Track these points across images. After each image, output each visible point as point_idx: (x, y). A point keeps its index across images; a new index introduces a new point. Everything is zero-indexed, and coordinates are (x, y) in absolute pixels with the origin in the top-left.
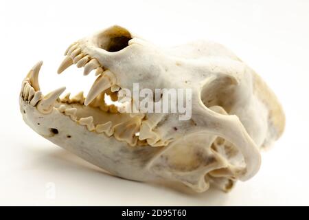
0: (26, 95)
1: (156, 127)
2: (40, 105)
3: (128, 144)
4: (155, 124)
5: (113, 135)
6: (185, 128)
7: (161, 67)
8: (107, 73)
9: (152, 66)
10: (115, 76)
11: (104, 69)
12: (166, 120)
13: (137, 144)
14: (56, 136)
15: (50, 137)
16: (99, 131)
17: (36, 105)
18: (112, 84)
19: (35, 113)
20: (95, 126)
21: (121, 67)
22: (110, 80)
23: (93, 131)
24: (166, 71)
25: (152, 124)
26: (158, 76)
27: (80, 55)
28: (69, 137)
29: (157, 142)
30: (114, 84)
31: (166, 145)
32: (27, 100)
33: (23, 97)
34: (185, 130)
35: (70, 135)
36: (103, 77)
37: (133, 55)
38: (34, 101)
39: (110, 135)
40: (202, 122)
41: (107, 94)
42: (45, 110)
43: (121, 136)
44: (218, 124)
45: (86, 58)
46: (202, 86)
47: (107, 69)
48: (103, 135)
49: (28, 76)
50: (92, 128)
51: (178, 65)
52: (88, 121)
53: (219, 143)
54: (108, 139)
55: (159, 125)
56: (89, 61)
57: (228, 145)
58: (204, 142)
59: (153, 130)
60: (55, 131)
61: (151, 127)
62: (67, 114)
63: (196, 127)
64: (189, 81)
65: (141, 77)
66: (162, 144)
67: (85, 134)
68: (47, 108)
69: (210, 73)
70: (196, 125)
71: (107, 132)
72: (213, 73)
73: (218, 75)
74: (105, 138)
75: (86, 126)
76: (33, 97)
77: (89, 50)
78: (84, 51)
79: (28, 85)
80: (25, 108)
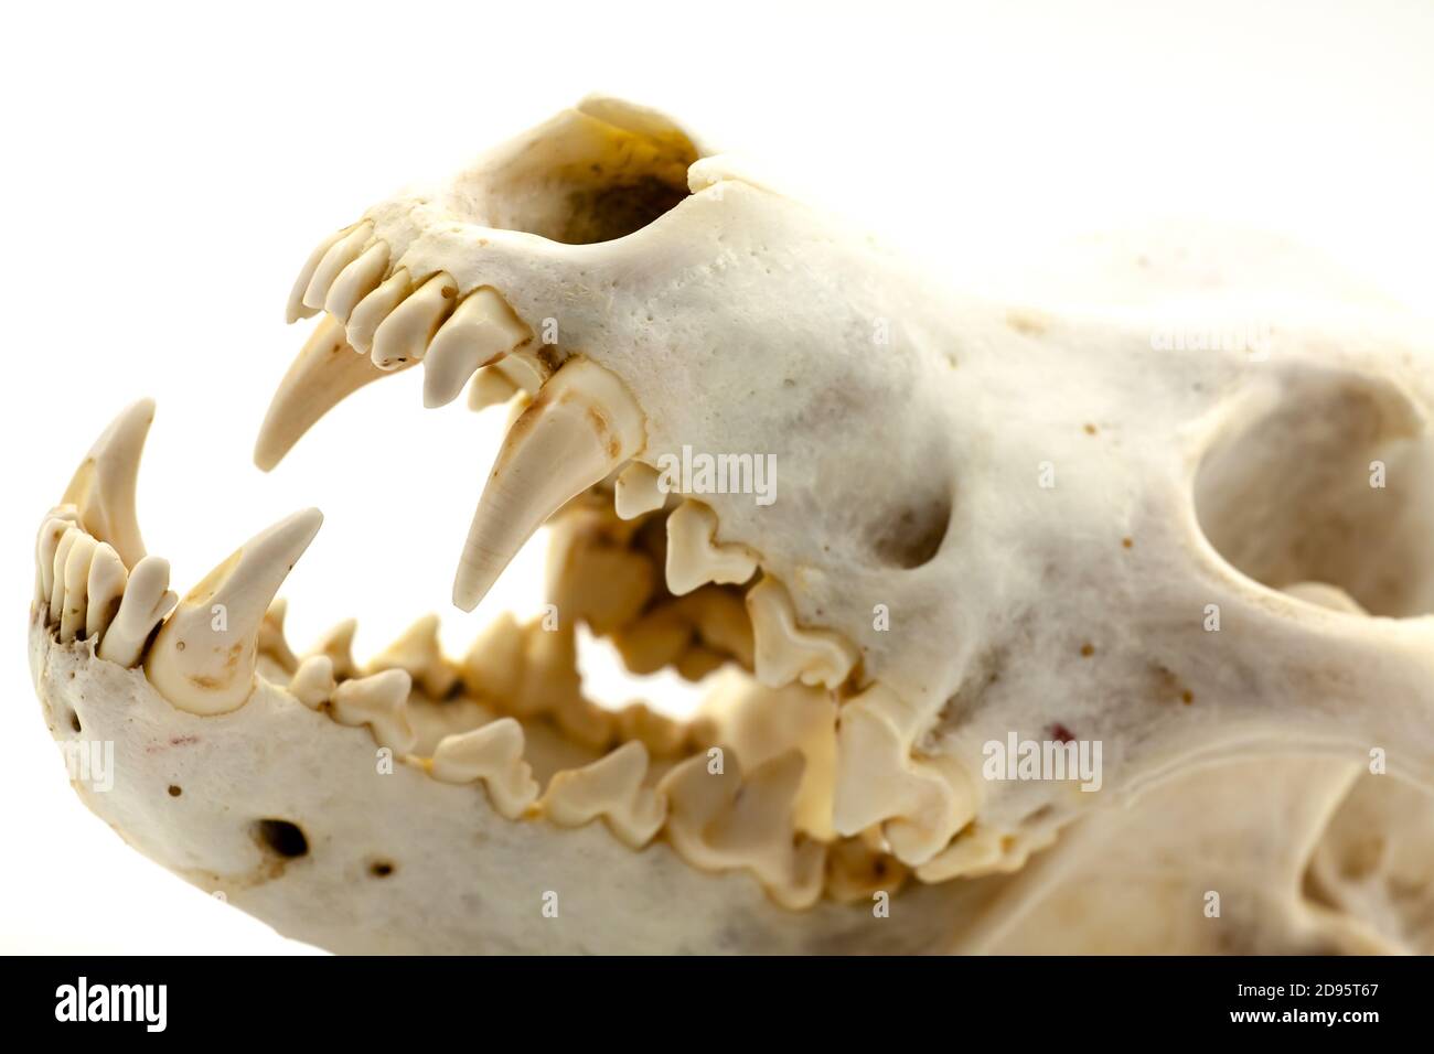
0: (69, 604)
1: (937, 734)
2: (166, 649)
3: (770, 895)
4: (927, 713)
5: (662, 836)
6: (1120, 728)
7: (916, 337)
8: (574, 378)
9: (857, 323)
10: (628, 391)
11: (553, 360)
12: (993, 678)
13: (826, 895)
14: (296, 870)
15: (258, 881)
16: (572, 811)
17: (144, 657)
18: (614, 449)
19: (146, 712)
20: (542, 778)
21: (659, 336)
22: (600, 423)
23: (531, 815)
24: (953, 361)
25: (905, 708)
26: (907, 393)
27: (388, 288)
28: (383, 870)
29: (955, 840)
30: (627, 452)
31: (1016, 861)
32: (81, 634)
33: (52, 624)
34: (1120, 742)
35: (385, 854)
36: (551, 408)
37: (727, 255)
38: (126, 633)
39: (645, 831)
40: (1225, 674)
41: (598, 630)
42: (204, 683)
43: (716, 833)
44: (1334, 676)
45: (429, 294)
46: (1196, 448)
47: (571, 357)
48: (595, 839)
49: (72, 495)
50: (520, 796)
51: (1023, 327)
52: (491, 752)
53: (1354, 869)
54: (634, 866)
55: (955, 714)
56: (447, 315)
57: (1414, 874)
58: (1258, 847)
59: (917, 756)
60: (285, 840)
61: (907, 733)
62: (346, 711)
63: (1194, 713)
64: (1105, 426)
65: (799, 402)
66: (987, 857)
67: (481, 838)
68: (214, 667)
69: (1234, 371)
70: (1188, 698)
71: (620, 811)
72: (1254, 370)
73: (1291, 377)
74: (617, 852)
75: (482, 784)
76: (113, 605)
77: (442, 244)
78: (414, 258)
79: (78, 539)
80: (73, 696)
